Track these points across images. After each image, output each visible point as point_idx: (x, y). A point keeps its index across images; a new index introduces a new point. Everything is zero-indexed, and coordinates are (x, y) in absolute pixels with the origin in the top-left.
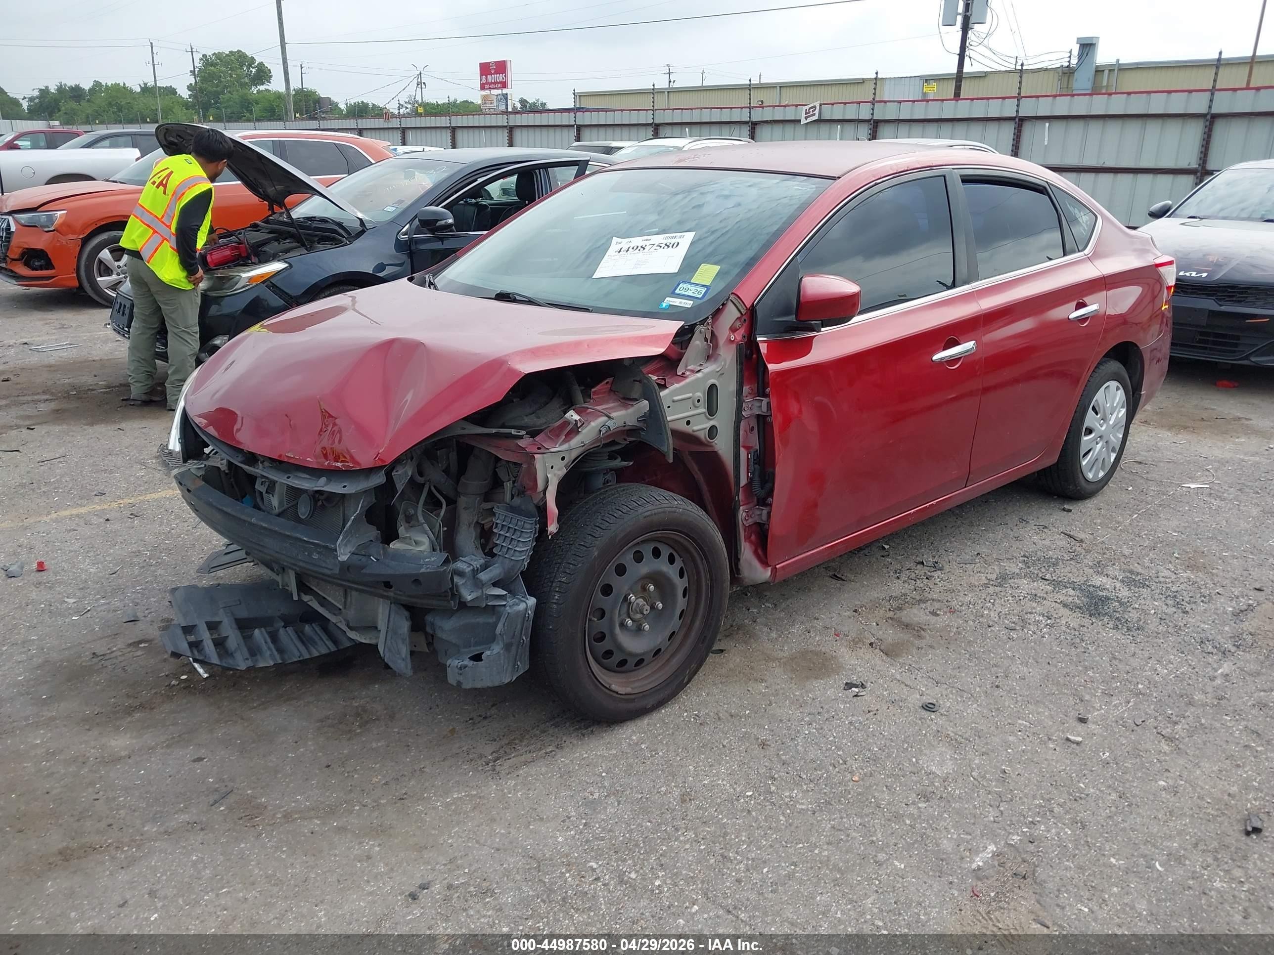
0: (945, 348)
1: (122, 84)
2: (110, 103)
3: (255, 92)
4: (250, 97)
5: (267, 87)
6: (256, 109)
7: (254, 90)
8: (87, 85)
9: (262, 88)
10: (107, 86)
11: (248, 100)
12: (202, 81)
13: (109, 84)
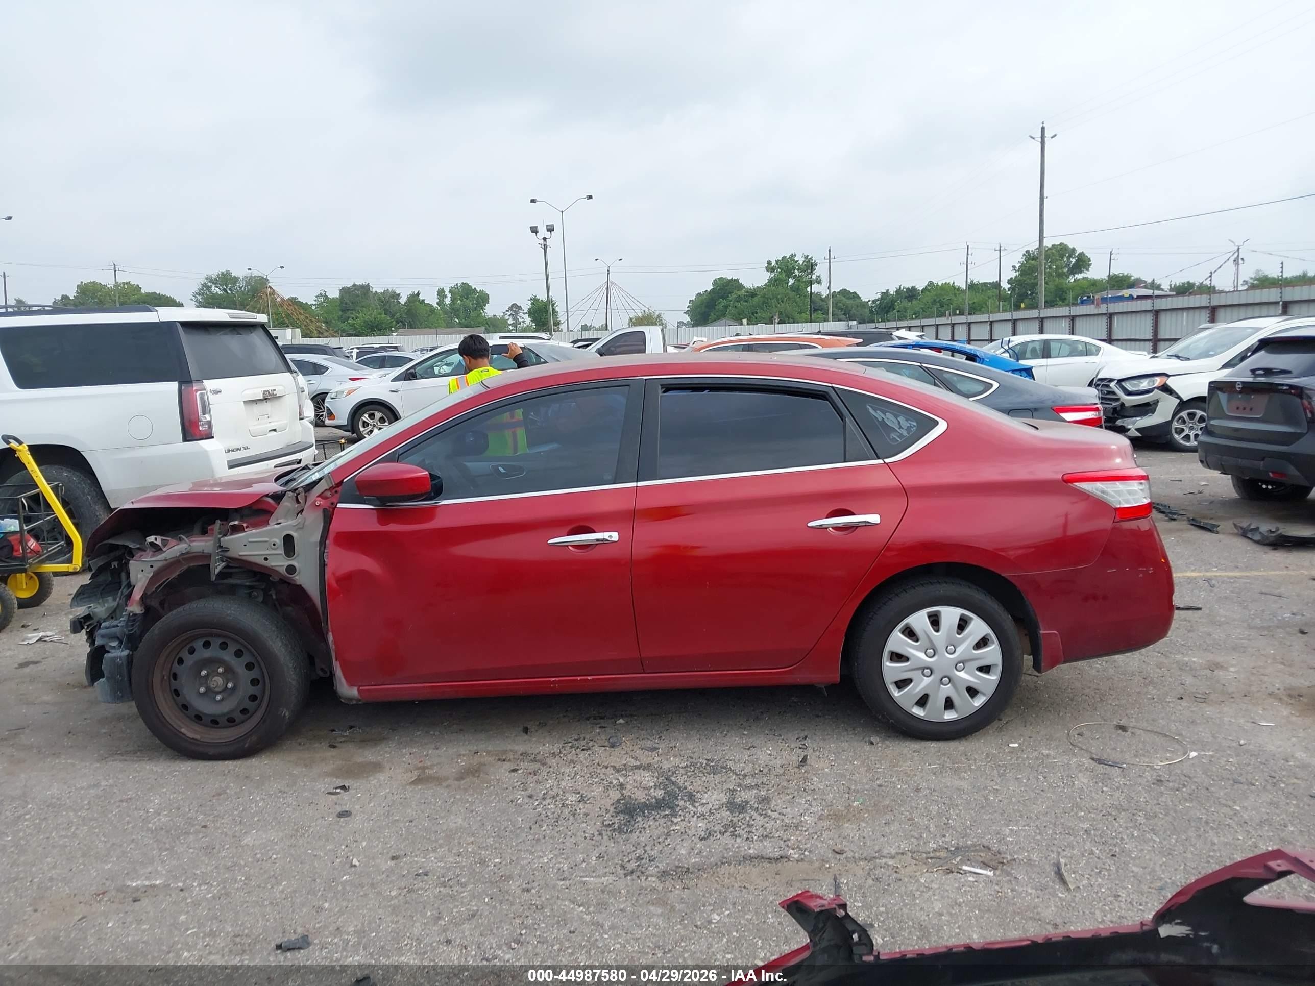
0: (569, 534)
1: (951, 284)
2: (935, 301)
3: (1072, 281)
4: (1065, 286)
5: (1085, 275)
6: (1070, 296)
7: (1071, 279)
8: (920, 287)
9: (1079, 276)
10: (937, 285)
11: (1062, 289)
12: (1021, 275)
13: (940, 284)
